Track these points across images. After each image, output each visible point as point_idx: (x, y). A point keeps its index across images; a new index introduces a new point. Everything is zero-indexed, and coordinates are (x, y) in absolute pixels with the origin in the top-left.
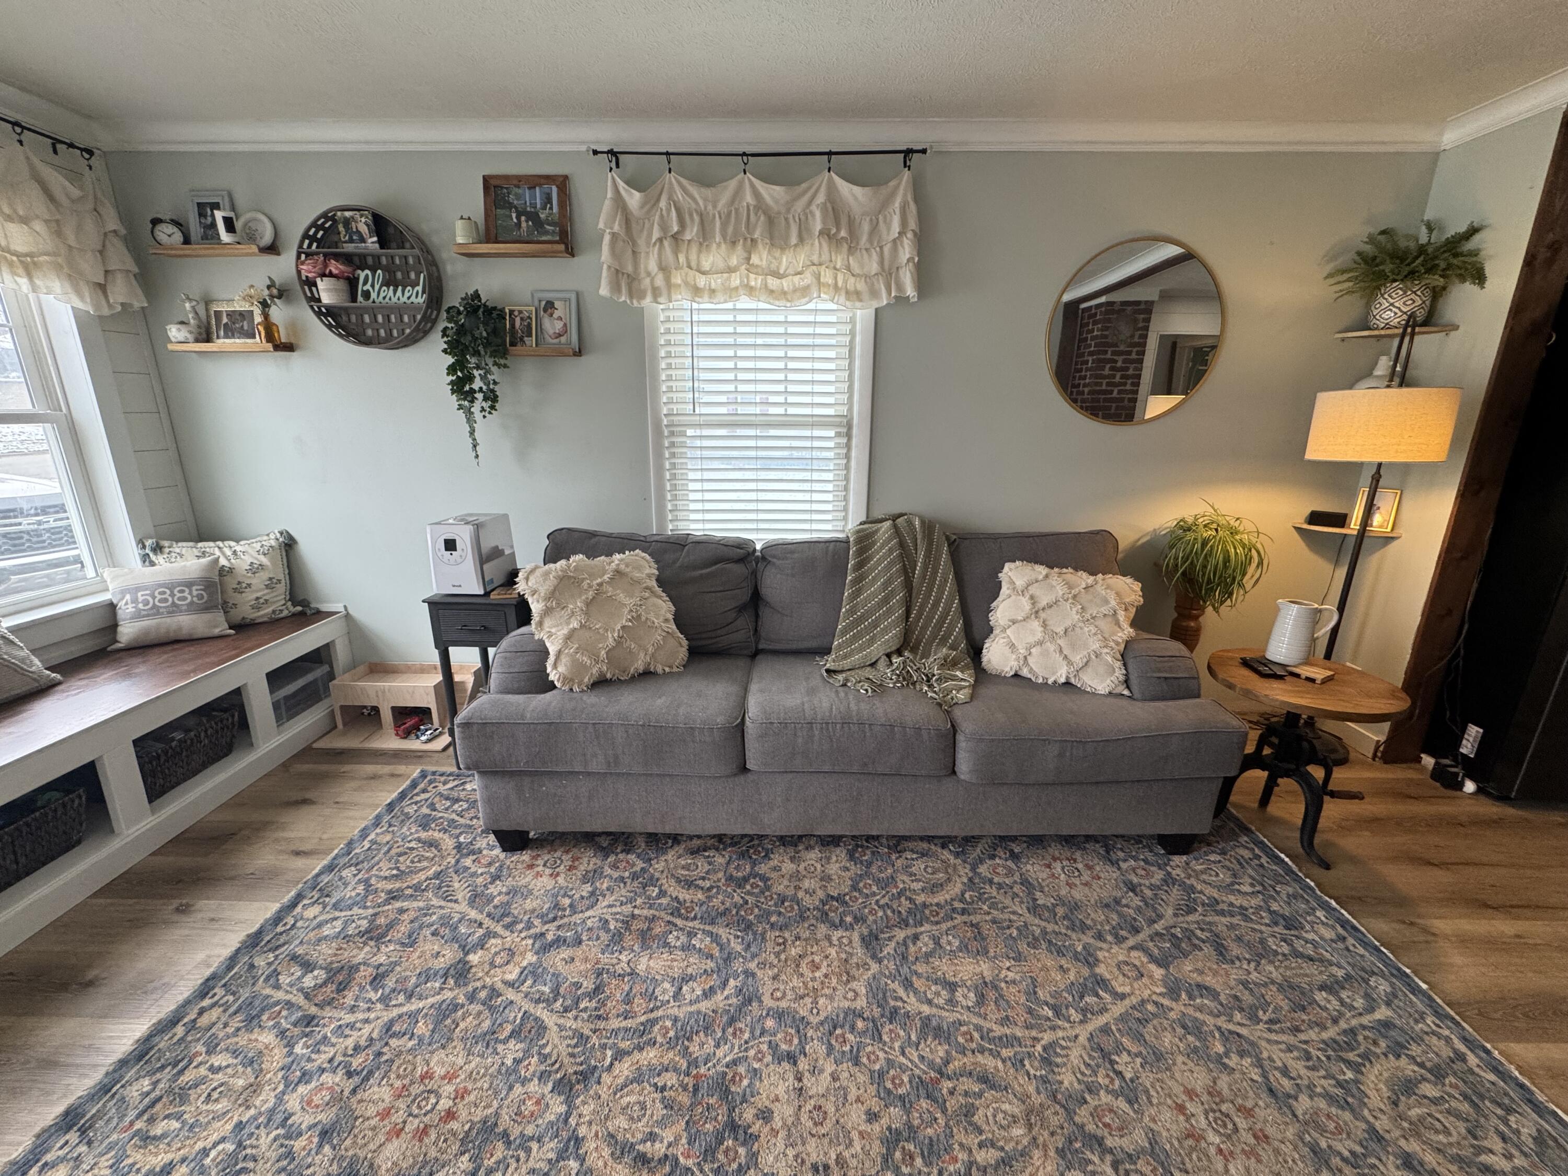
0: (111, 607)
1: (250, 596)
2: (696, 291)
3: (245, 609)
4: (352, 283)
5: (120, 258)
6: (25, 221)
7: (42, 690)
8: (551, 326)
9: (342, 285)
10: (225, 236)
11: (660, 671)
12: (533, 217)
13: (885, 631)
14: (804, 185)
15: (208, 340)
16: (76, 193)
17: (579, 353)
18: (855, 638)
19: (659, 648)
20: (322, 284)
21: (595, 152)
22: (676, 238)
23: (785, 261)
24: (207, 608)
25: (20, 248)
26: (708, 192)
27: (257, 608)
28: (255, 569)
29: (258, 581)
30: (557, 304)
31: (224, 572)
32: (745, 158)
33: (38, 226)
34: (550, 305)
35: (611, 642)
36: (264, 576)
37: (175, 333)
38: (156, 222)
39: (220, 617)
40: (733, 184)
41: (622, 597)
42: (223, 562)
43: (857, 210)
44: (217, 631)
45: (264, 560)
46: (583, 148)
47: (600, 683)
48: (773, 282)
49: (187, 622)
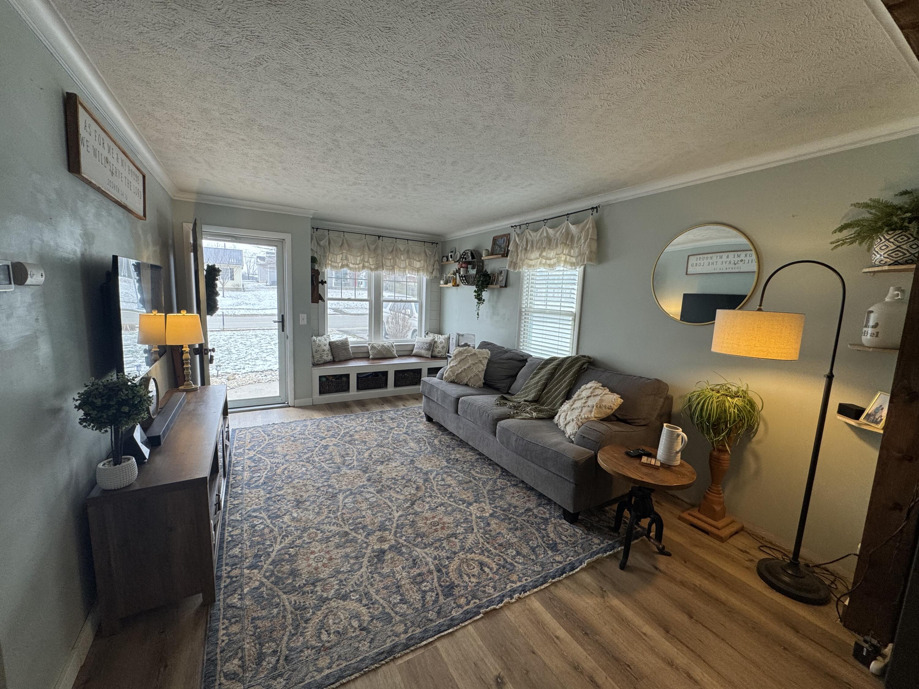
0: (414, 345)
1: (438, 349)
2: (530, 266)
3: (436, 353)
4: (467, 268)
5: (437, 266)
6: (420, 261)
7: (393, 358)
8: (501, 278)
9: (465, 269)
10: (450, 259)
11: (470, 385)
12: (500, 247)
13: (532, 394)
14: (559, 227)
15: (447, 284)
16: (430, 253)
17: (506, 286)
18: (524, 393)
19: (471, 378)
20: (462, 269)
21: (512, 227)
22: (526, 249)
23: (552, 254)
24: (428, 350)
25: (417, 267)
26: (535, 234)
27: (438, 353)
28: (441, 343)
29: (440, 346)
30: (503, 272)
31: (435, 342)
32: (545, 221)
33: (422, 262)
34: (501, 272)
35: (459, 372)
36: (442, 345)
37: (442, 282)
38: (443, 257)
39: (430, 353)
40: (541, 230)
41: (470, 361)
42: (436, 339)
43: (574, 233)
44: (427, 356)
45: (443, 341)
46: (509, 226)
47: (453, 382)
48: (548, 262)
49: (423, 352)
